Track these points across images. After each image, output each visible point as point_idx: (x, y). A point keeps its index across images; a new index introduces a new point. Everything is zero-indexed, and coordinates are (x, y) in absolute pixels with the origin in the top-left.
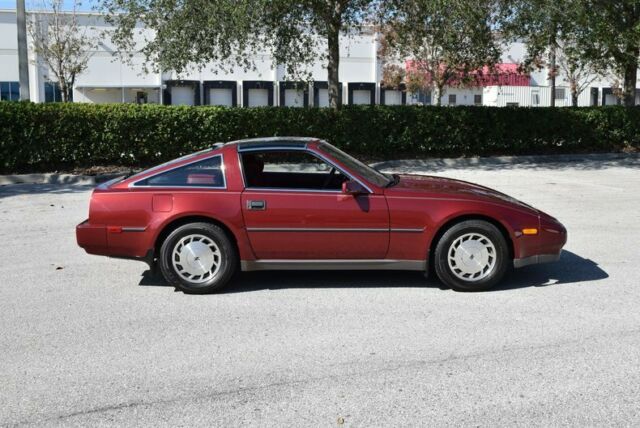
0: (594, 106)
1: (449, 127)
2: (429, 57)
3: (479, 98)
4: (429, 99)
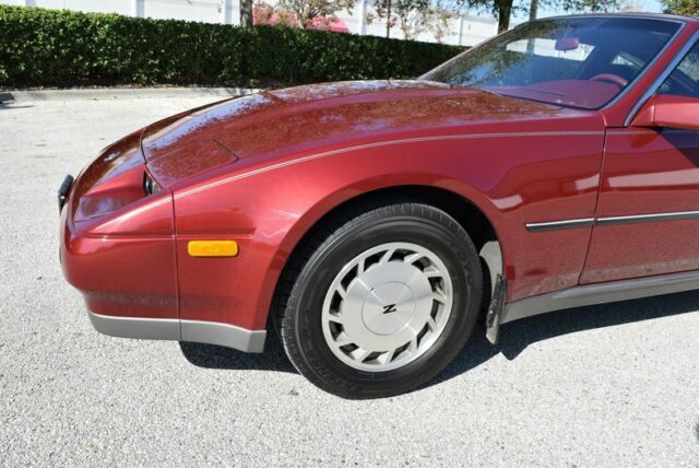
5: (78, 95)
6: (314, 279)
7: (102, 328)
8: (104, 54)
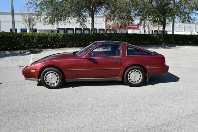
0: (152, 34)
1: (121, 38)
2: (117, 22)
3: (127, 32)
4: (116, 32)
5: (55, 50)
6: (44, 72)
7: (26, 79)
8: (61, 42)
